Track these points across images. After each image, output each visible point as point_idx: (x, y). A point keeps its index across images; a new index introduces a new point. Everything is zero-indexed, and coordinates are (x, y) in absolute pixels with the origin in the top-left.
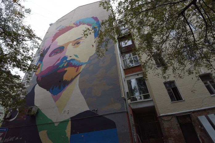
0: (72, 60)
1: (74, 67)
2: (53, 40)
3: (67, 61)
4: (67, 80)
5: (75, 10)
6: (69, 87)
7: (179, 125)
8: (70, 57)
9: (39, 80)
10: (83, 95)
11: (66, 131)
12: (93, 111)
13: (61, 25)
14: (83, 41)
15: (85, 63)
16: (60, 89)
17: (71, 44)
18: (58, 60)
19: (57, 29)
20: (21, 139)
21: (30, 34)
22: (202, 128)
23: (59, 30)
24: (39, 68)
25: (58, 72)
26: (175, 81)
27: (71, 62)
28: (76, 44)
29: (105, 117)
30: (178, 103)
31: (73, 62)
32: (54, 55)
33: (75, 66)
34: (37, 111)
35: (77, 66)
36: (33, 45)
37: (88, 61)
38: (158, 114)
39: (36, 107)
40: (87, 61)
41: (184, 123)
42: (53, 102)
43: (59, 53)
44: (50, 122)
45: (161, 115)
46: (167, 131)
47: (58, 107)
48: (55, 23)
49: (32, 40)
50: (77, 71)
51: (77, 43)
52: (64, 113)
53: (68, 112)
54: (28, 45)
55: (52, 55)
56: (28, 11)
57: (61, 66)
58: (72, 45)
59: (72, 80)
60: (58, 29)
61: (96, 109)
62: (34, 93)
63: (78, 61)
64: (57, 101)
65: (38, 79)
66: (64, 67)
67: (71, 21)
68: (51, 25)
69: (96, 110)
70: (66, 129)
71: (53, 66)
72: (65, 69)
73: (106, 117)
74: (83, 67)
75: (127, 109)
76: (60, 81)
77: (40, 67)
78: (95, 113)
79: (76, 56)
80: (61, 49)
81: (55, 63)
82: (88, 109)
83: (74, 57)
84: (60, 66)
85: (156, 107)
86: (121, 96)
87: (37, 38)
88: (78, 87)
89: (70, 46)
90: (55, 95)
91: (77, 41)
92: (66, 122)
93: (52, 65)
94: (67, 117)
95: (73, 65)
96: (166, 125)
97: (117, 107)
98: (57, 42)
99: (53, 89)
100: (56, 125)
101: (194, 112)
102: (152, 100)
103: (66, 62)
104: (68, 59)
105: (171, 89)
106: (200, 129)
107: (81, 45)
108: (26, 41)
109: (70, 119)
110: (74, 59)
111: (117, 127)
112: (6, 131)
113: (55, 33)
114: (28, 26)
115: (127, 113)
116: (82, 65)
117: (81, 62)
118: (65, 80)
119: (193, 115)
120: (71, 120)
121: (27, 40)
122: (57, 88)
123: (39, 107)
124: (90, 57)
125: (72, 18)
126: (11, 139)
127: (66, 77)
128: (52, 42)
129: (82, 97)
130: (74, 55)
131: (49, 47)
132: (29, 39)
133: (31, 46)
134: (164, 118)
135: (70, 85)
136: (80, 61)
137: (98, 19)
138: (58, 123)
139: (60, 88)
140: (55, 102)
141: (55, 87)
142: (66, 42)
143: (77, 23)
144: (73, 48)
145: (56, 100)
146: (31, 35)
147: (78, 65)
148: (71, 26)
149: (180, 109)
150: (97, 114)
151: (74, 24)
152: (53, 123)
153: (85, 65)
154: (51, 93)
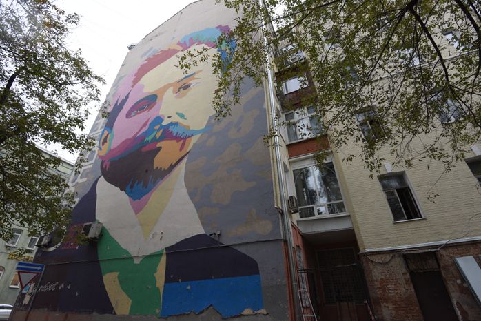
0: (171, 124)
1: (175, 141)
2: (136, 81)
3: (162, 127)
4: (161, 168)
5: (181, 12)
6: (165, 184)
7: (408, 276)
8: (169, 117)
9: (106, 167)
11: (155, 274)
13: (152, 48)
14: (196, 81)
15: (198, 132)
16: (146, 187)
17: (171, 88)
18: (145, 125)
19: (142, 56)
20: (69, 287)
21: (81, 70)
22: (465, 285)
23: (149, 60)
24: (106, 142)
25: (143, 150)
26: (407, 173)
27: (171, 128)
28: (181, 90)
29: (235, 250)
30: (411, 225)
31: (174, 130)
32: (137, 114)
33: (178, 138)
34: (101, 232)
36: (88, 94)
37: (206, 127)
38: (361, 248)
39: (99, 223)
40: (203, 127)
41: (422, 271)
42: (132, 213)
43: (146, 109)
44: (125, 256)
45: (368, 251)
46: (379, 286)
47: (141, 225)
48: (139, 44)
49: (85, 83)
50: (181, 149)
51: (184, 86)
52: (153, 237)
53: (162, 237)
54: (77, 94)
55: (133, 114)
56: (74, 19)
57: (149, 138)
58: (174, 92)
60: (146, 58)
61: (218, 233)
62: (95, 195)
63: (184, 126)
64: (140, 213)
65: (104, 166)
66: (155, 140)
67: (174, 38)
68: (130, 48)
69: (219, 235)
70: (156, 272)
71: (135, 139)
72: (159, 145)
73: (237, 248)
74: (194, 140)
75: (285, 234)
76: (147, 171)
77: (108, 140)
78: (217, 239)
79: (181, 116)
80: (151, 100)
81: (137, 131)
82: (201, 231)
83: (176, 119)
85: (356, 232)
86: (274, 205)
87: (96, 77)
88: (183, 183)
89: (169, 94)
90: (137, 201)
91: (185, 81)
92: (157, 256)
93: (131, 136)
94: (159, 246)
95: (175, 135)
96: (377, 273)
97: (263, 228)
98: (142, 87)
99: (132, 187)
100: (137, 261)
101: (446, 247)
102: (349, 216)
103: (160, 129)
104: (164, 123)
105: (396, 192)
106: (459, 286)
108: (72, 84)
109: (165, 252)
110: (177, 123)
111: (260, 272)
112: (41, 270)
113: (139, 67)
114: (75, 51)
115: (285, 242)
116: (192, 135)
117: (191, 129)
118: (157, 168)
119: (443, 252)
120: (167, 254)
121: (74, 82)
122: (142, 184)
123: (104, 225)
125: (175, 31)
126: (52, 287)
127: (160, 161)
128: (133, 86)
129: (191, 206)
130: (177, 113)
131: (127, 97)
132: (79, 81)
133: (84, 96)
134: (373, 258)
135: (168, 179)
136: (188, 127)
137: (231, 30)
138: (141, 259)
139: (145, 185)
140: (136, 214)
142: (161, 85)
143: (185, 42)
144: (176, 97)
145: (137, 210)
146: (83, 73)
147: (185, 135)
148: (172, 48)
149: (413, 237)
151: (179, 44)
152: (132, 258)
153: (200, 134)
154: (129, 196)
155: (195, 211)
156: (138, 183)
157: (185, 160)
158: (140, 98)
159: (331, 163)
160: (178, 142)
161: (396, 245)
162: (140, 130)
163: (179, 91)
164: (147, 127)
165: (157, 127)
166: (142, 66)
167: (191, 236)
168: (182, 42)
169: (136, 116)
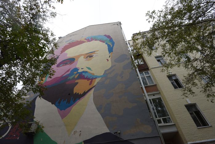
0: (84, 72)
1: (86, 80)
2: (62, 52)
3: (78, 73)
4: (78, 93)
5: (86, 28)
6: (80, 102)
8: (82, 69)
10: (99, 111)
12: (115, 133)
13: (71, 39)
14: (96, 54)
15: (99, 77)
16: (69, 103)
17: (83, 56)
18: (68, 71)
19: (66, 42)
23: (70, 43)
25: (67, 83)
26: (197, 104)
27: (83, 74)
28: (88, 57)
29: (132, 143)
30: (206, 129)
31: (86, 75)
33: (88, 79)
34: (37, 129)
35: (91, 79)
39: (36, 122)
40: (102, 75)
43: (69, 64)
47: (65, 125)
48: (64, 37)
50: (90, 84)
51: (90, 56)
52: (74, 134)
53: (80, 134)
55: (60, 66)
56: (54, 15)
57: (71, 77)
58: (84, 58)
59: (85, 94)
60: (68, 42)
61: (119, 132)
62: (34, 106)
63: (91, 73)
64: (65, 118)
67: (82, 37)
68: (60, 38)
69: (119, 133)
71: (61, 77)
72: (76, 81)
74: (97, 80)
76: (69, 94)
78: (118, 136)
79: (89, 68)
80: (72, 60)
81: (63, 74)
84: (69, 78)
85: (180, 133)
86: (150, 117)
88: (93, 102)
89: (82, 59)
90: (63, 111)
91: (90, 54)
93: (59, 76)
95: (86, 77)
97: (147, 130)
98: (67, 54)
99: (59, 103)
102: (175, 125)
103: (77, 74)
104: (79, 71)
105: (194, 113)
107: (93, 59)
109: (83, 143)
110: (87, 72)
113: (64, 46)
116: (96, 78)
117: (95, 75)
118: (76, 93)
122: (66, 101)
124: (106, 71)
125: (83, 34)
127: (77, 90)
128: (61, 54)
129: (99, 115)
130: (87, 67)
135: (82, 99)
136: (93, 74)
137: (111, 37)
139: (69, 102)
140: (62, 119)
141: (63, 100)
142: (77, 54)
143: (89, 39)
144: (85, 60)
145: (63, 116)
147: (92, 77)
148: (82, 40)
150: (121, 137)
151: (85, 39)
153: (100, 78)
154: (57, 108)
155: (102, 118)
156: (63, 101)
157: (93, 90)
158: (65, 59)
159: (160, 98)
160: (88, 80)
161: (202, 140)
162: (65, 73)
163: (87, 58)
164: (69, 72)
165: (76, 73)
166: (66, 46)
167: (101, 133)
168: (87, 39)
169: (63, 67)
